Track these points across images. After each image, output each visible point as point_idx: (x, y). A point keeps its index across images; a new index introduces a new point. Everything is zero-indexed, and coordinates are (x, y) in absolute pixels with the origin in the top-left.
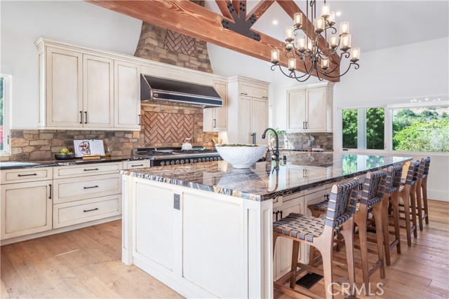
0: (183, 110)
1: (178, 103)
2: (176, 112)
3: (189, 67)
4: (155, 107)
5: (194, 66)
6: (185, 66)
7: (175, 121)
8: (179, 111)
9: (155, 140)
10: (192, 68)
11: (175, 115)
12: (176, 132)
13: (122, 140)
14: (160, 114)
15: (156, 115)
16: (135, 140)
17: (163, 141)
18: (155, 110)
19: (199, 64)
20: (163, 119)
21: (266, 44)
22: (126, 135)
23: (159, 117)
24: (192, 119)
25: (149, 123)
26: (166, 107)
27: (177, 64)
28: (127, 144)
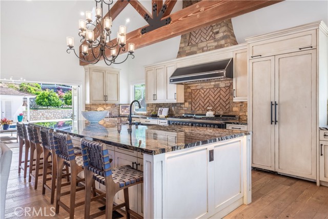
0: (219, 84)
1: (214, 79)
2: (213, 87)
3: (207, 51)
4: (197, 86)
5: (211, 47)
6: (203, 51)
7: (212, 94)
8: (214, 85)
9: (198, 108)
10: (210, 50)
11: (212, 90)
12: (213, 102)
13: (179, 108)
14: (201, 90)
15: (198, 91)
16: (185, 109)
17: (203, 109)
18: (198, 88)
19: (215, 44)
20: (203, 94)
21: (177, 20)
22: (181, 106)
23: (200, 92)
24: (228, 91)
25: (194, 97)
26: (204, 84)
27: (198, 52)
28: (182, 111)
